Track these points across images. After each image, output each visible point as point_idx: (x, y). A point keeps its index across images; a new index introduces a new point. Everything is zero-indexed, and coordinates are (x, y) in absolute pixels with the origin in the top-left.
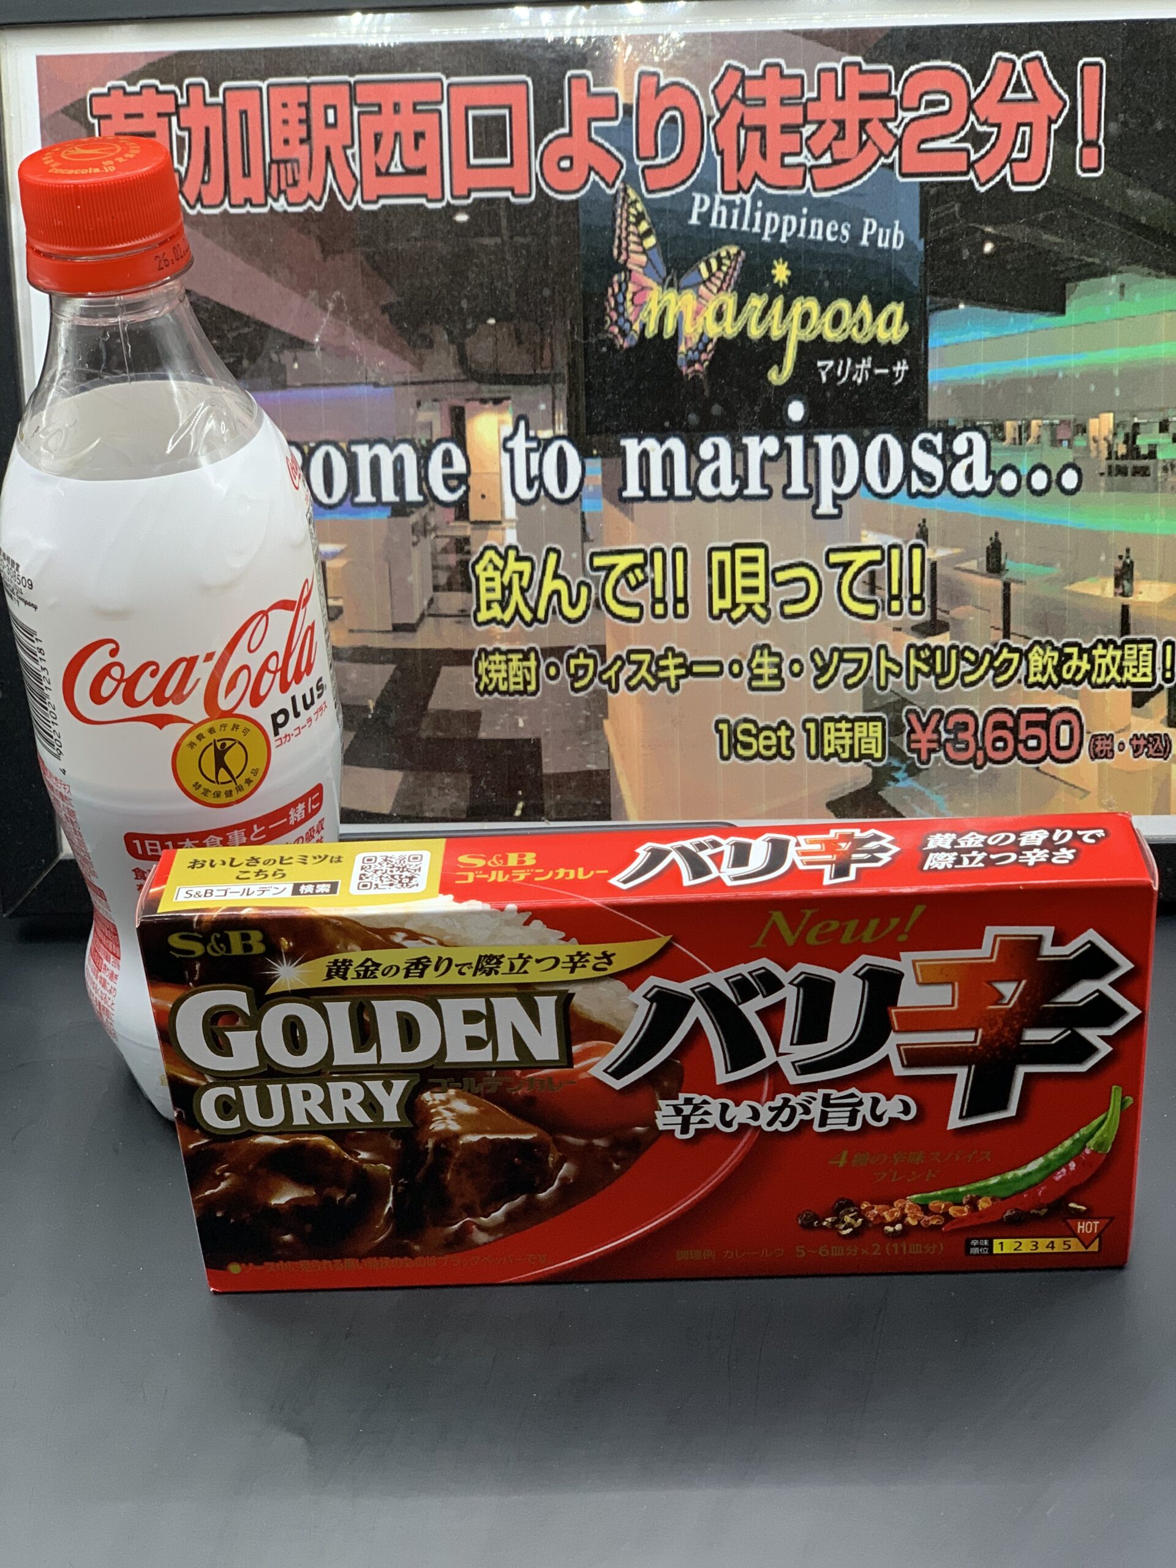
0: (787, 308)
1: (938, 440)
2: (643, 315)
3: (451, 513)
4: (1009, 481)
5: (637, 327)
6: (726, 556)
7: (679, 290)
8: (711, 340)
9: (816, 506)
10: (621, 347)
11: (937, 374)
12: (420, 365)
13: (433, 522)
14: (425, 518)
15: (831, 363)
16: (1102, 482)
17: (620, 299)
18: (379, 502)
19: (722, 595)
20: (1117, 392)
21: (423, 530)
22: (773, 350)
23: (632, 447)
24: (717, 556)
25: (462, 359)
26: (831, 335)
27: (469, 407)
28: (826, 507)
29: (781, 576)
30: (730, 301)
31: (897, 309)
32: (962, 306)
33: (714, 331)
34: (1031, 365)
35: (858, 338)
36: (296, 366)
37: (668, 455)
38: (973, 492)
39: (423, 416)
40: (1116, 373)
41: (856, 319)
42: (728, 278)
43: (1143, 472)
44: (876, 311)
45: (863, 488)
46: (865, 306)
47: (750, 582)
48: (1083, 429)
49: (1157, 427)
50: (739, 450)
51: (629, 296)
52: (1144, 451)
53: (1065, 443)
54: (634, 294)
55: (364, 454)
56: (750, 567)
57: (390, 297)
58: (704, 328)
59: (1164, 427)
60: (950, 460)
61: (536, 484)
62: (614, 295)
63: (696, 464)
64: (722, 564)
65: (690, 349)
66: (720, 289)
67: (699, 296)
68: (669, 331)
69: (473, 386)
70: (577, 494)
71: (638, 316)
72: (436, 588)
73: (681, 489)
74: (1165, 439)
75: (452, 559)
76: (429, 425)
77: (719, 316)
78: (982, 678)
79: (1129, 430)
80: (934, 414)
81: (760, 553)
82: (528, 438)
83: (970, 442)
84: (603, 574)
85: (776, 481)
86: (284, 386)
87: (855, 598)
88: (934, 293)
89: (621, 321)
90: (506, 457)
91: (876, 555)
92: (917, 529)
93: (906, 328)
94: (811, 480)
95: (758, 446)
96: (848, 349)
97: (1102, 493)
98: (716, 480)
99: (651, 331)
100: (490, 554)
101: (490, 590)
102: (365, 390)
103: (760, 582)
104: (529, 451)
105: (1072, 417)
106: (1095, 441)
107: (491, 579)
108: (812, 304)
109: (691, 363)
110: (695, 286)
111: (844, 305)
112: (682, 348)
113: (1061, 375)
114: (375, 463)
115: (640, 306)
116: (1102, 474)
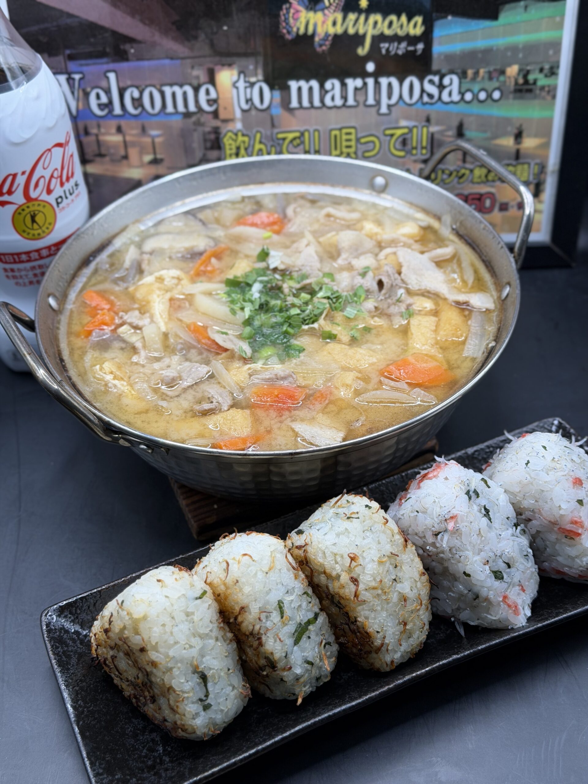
0: (366, 19)
1: (436, 79)
2: (298, 24)
3: (210, 116)
4: (468, 96)
5: (295, 29)
6: (337, 132)
7: (315, 11)
8: (330, 35)
9: (379, 109)
10: (288, 40)
11: (438, 49)
12: (191, 49)
13: (203, 120)
14: (199, 120)
15: (386, 45)
16: (511, 96)
17: (287, 16)
18: (177, 113)
19: (336, 148)
20: (521, 55)
21: (198, 123)
22: (359, 39)
23: (293, 85)
24: (334, 133)
25: (212, 45)
26: (387, 32)
27: (217, 68)
28: (384, 109)
29: (363, 140)
30: (339, 16)
31: (419, 19)
32: (450, 18)
33: (332, 31)
34: (481, 44)
35: (400, 33)
36: (132, 51)
37: (311, 89)
38: (452, 102)
39: (195, 73)
40: (521, 46)
41: (400, 23)
42: (338, 6)
43: (530, 91)
44: (409, 19)
45: (401, 102)
46: (404, 18)
47: (348, 143)
48: (503, 72)
49: (537, 71)
50: (344, 85)
51: (291, 15)
52: (531, 81)
53: (495, 80)
54: (294, 14)
55: (168, 90)
56: (348, 137)
57: (176, 18)
58: (327, 29)
59: (541, 70)
60: (441, 87)
61: (250, 103)
62: (284, 15)
63: (323, 92)
64: (336, 137)
65: (321, 40)
66: (335, 11)
67: (325, 15)
68: (310, 31)
69: (217, 59)
70: (269, 108)
71: (295, 25)
72: (206, 149)
73: (317, 102)
74: (540, 76)
75: (212, 136)
76: (198, 77)
77: (334, 24)
78: (452, 181)
79: (525, 72)
80: (435, 66)
81: (353, 131)
82: (245, 82)
83: (451, 80)
84: (281, 142)
85: (361, 99)
86: (127, 59)
87: (396, 149)
88: (437, 11)
89: (288, 27)
90: (235, 91)
91: (406, 131)
92: (424, 119)
93: (423, 28)
94: (377, 97)
95: (353, 83)
96: (396, 38)
97: (511, 101)
98: (333, 99)
99: (302, 31)
100: (230, 134)
101: (231, 149)
102: (167, 62)
103: (353, 143)
104: (246, 88)
105: (498, 67)
106: (509, 77)
107: (230, 145)
108: (378, 17)
109: (321, 46)
110: (322, 10)
111: (393, 18)
112: (317, 39)
113: (495, 48)
114: (174, 95)
115: (296, 19)
116: (511, 92)
